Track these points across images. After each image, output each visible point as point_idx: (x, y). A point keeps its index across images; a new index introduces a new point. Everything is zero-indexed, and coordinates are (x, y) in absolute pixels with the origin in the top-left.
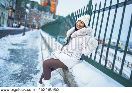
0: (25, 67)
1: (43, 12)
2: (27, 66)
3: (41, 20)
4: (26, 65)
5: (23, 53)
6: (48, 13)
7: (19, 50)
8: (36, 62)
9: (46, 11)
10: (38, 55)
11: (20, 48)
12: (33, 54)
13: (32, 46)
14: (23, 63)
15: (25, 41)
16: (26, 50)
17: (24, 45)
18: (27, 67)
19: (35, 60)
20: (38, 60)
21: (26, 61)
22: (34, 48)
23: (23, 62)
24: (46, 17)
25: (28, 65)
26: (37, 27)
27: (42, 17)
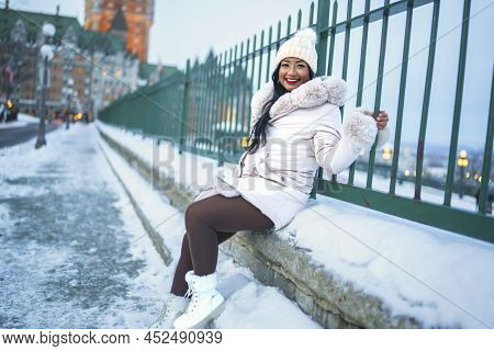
0: (87, 254)
1: (98, 55)
2: (93, 250)
3: (95, 88)
4: (88, 249)
5: (60, 208)
6: (118, 58)
7: (41, 199)
8: (119, 234)
9: (108, 52)
10: (117, 212)
11: (41, 191)
12: (100, 209)
13: (86, 183)
14: (75, 242)
15: (51, 167)
16: (68, 195)
17: (52, 180)
18: (95, 254)
19: (112, 227)
20: (124, 228)
21: (84, 235)
22: (94, 188)
23: (73, 239)
24: (111, 72)
25: (92, 246)
26: (80, 116)
27: (95, 75)
